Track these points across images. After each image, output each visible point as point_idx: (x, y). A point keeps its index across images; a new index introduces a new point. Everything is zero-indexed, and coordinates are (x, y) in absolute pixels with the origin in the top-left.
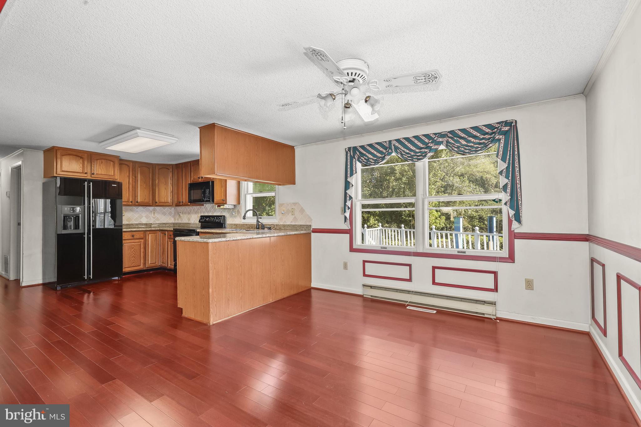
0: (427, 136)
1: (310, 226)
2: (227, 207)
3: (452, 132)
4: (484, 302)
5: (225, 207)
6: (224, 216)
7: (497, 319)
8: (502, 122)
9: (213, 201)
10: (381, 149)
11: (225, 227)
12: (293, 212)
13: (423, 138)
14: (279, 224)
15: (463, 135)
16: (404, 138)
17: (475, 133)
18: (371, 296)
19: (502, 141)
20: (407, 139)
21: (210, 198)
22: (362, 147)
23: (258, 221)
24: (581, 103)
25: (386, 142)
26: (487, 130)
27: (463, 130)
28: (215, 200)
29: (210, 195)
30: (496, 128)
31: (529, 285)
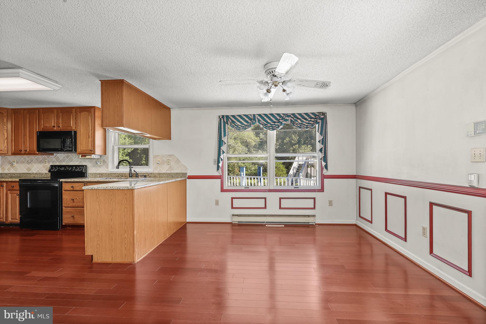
0: (278, 115)
1: (186, 173)
2: (94, 157)
3: (293, 114)
4: (309, 216)
5: (92, 157)
6: (86, 166)
7: (316, 224)
8: (320, 113)
9: (76, 150)
10: (247, 120)
11: (86, 177)
12: (168, 163)
13: (276, 116)
14: (154, 173)
15: (300, 117)
16: (264, 114)
17: (306, 117)
18: (238, 222)
19: (320, 123)
20: (266, 115)
21: (72, 148)
22: (233, 116)
23: (130, 170)
24: (353, 108)
25: (251, 115)
26: (313, 116)
27: (300, 114)
28: (79, 150)
29: (72, 145)
30: (317, 115)
31: (331, 203)
